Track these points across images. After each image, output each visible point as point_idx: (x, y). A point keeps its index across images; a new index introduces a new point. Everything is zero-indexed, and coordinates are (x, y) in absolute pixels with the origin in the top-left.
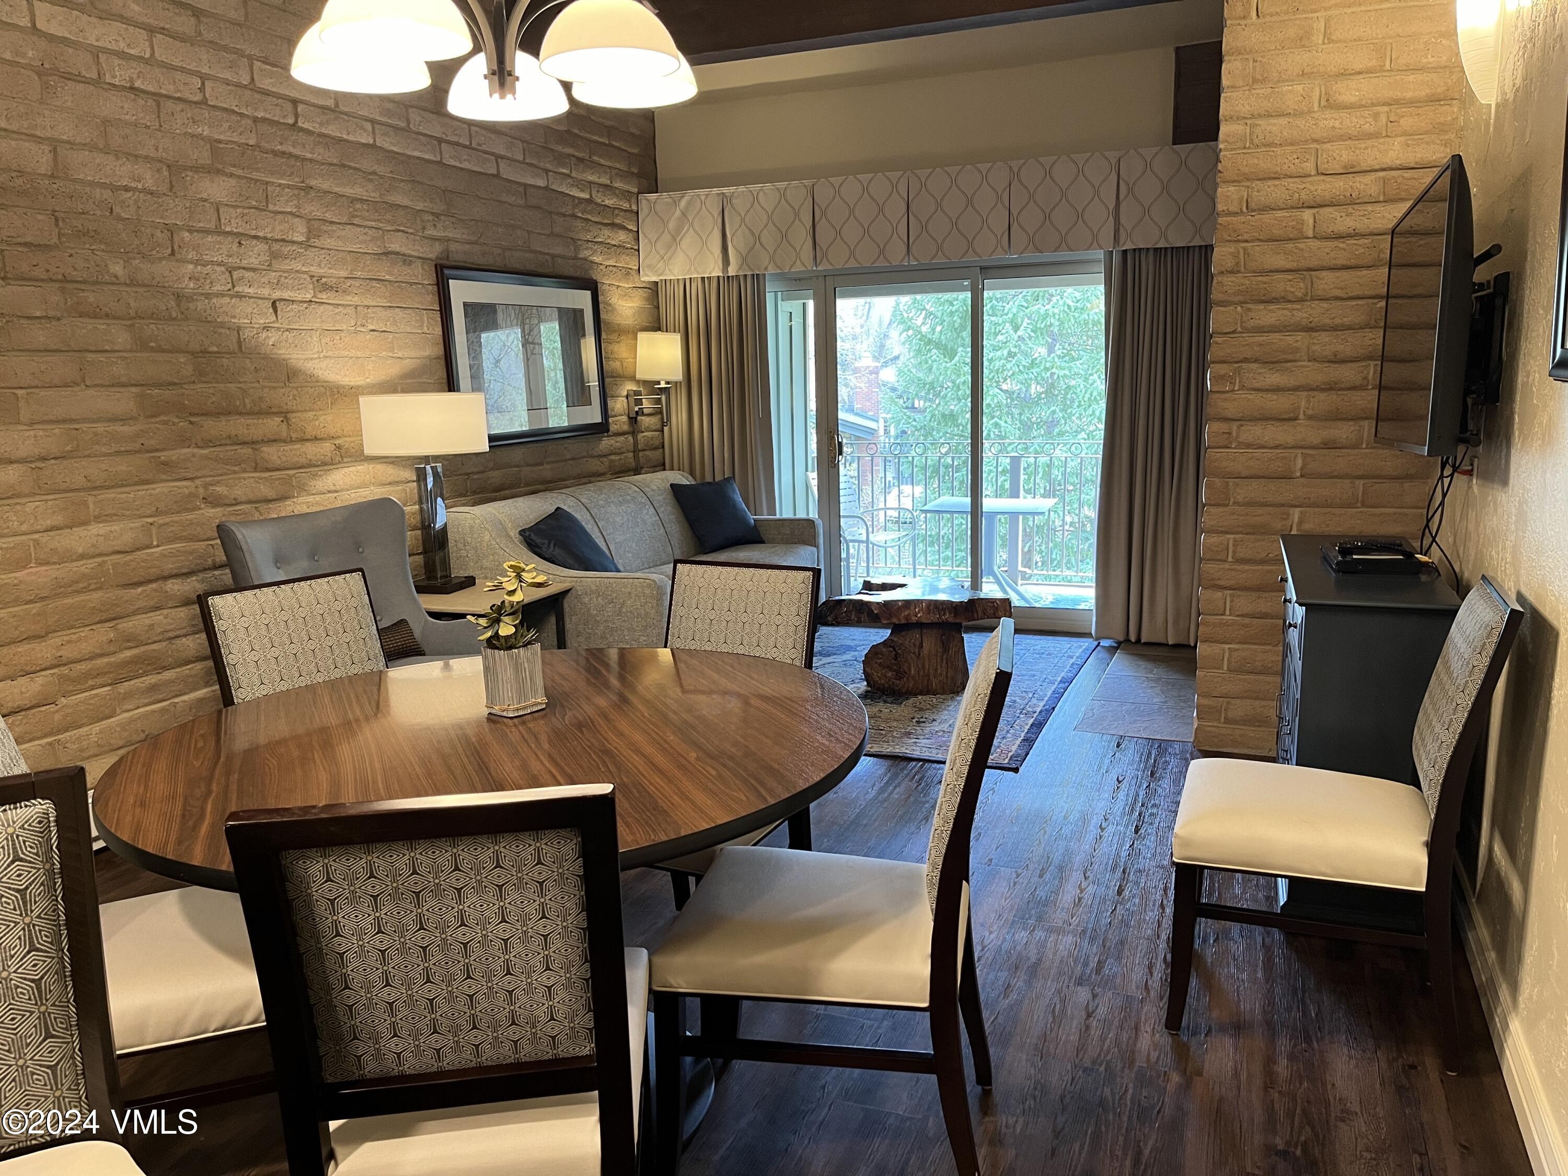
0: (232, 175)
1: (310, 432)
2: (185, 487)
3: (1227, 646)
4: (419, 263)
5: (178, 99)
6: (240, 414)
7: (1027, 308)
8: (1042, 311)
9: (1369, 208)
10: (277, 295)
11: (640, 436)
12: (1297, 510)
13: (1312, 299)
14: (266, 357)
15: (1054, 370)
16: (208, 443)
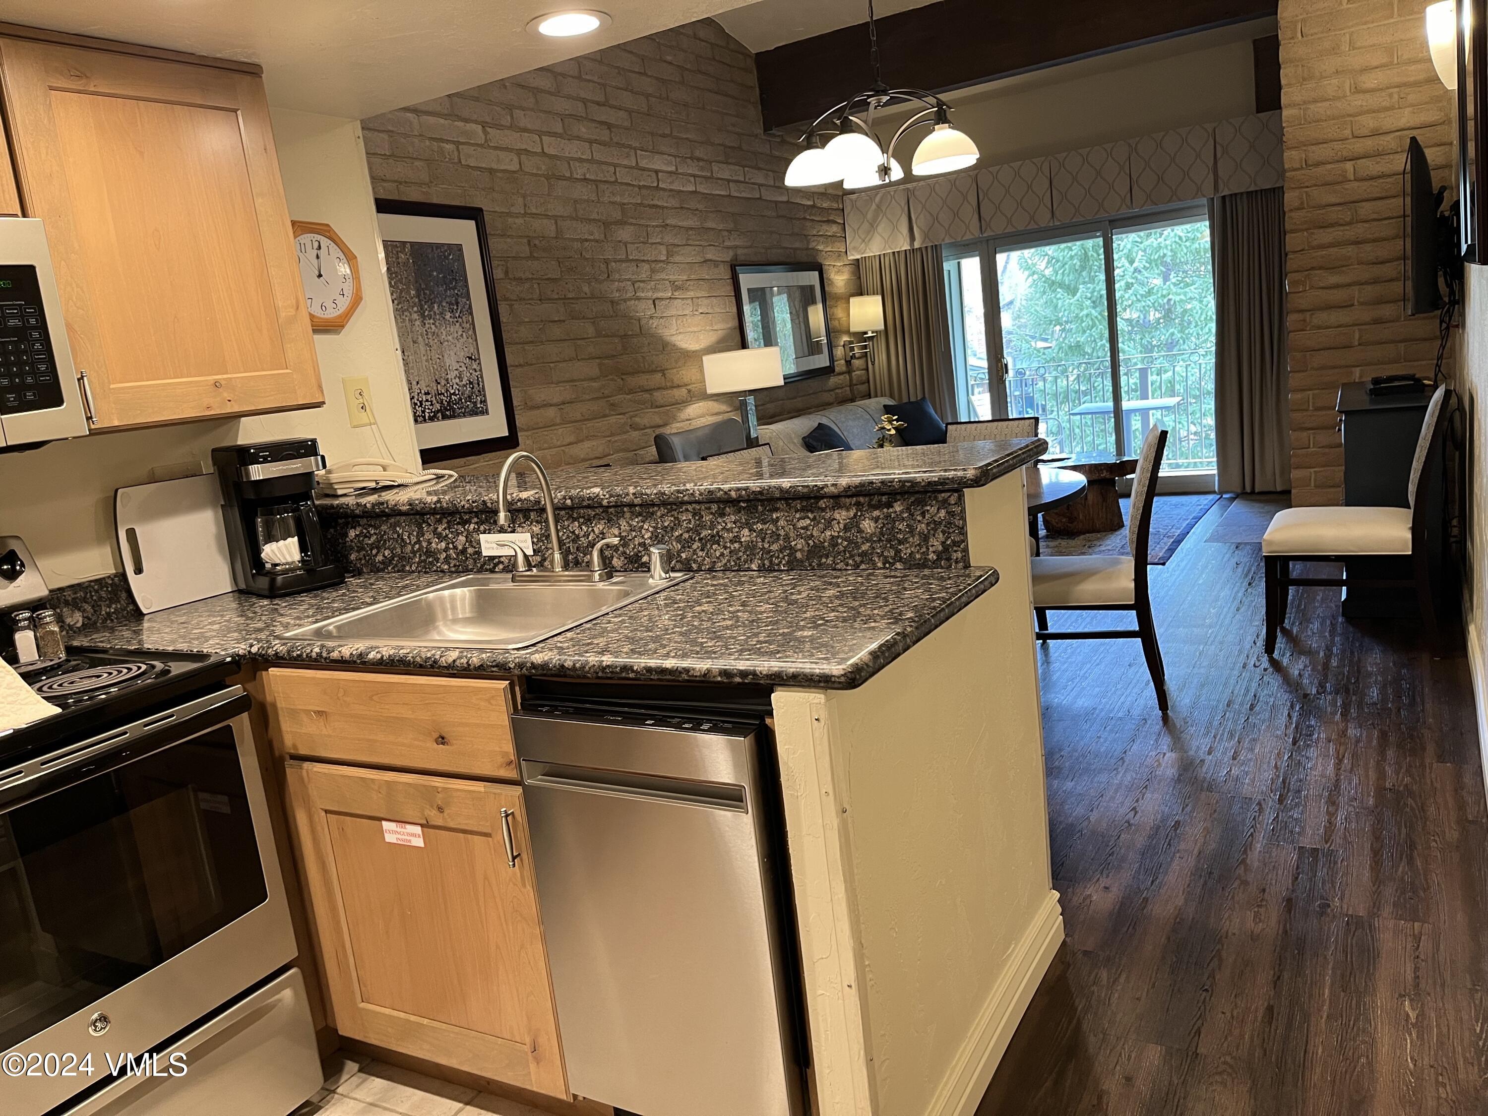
0: (631, 224)
1: (676, 382)
2: (622, 419)
3: (1312, 470)
4: (721, 266)
5: (605, 181)
6: (643, 372)
7: (1141, 243)
8: (1155, 245)
9: (1391, 157)
10: (655, 296)
11: (854, 374)
12: (1358, 369)
13: (1357, 222)
14: (652, 336)
15: (1170, 297)
16: (631, 391)
